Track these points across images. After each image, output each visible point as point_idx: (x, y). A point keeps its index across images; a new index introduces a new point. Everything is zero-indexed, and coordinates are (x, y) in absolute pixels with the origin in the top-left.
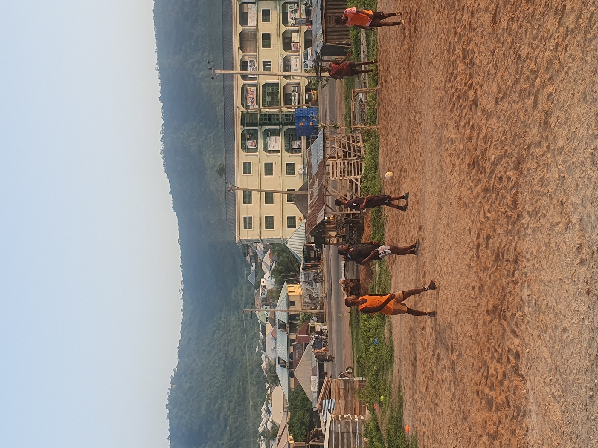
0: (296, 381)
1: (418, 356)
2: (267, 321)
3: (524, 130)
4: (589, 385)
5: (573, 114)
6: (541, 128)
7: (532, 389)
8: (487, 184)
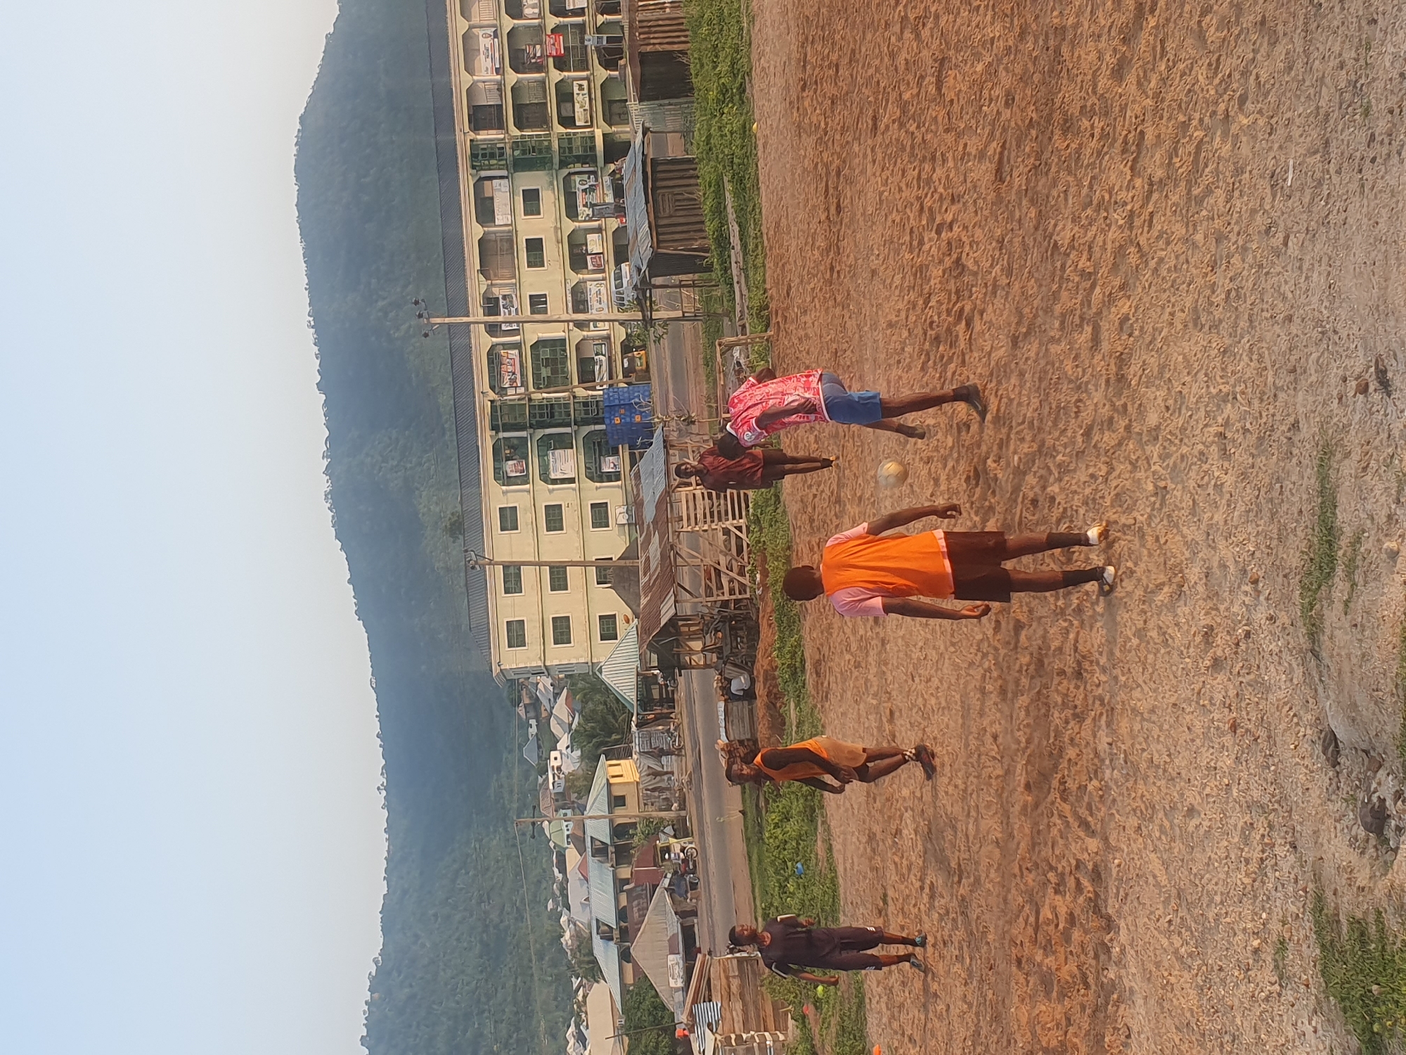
0: (636, 968)
1: (890, 893)
2: (568, 843)
3: (1076, 398)
4: (1249, 925)
5: (1175, 355)
6: (1111, 389)
7: (1131, 945)
8: (1008, 517)
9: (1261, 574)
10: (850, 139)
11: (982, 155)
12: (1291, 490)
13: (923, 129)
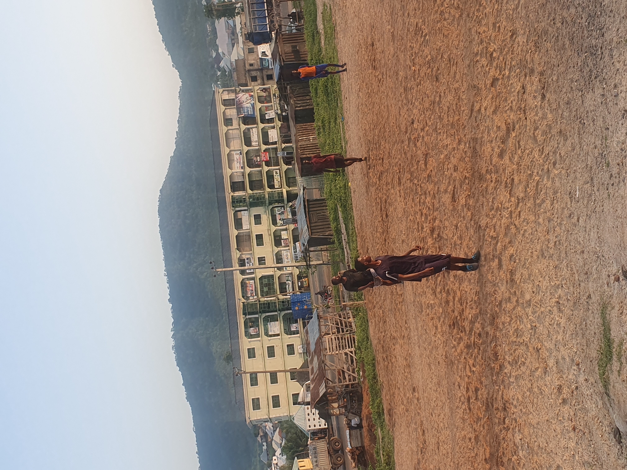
3: (494, 289)
5: (535, 270)
6: (508, 285)
8: (468, 341)
9: (580, 361)
10: (390, 188)
11: (446, 191)
12: (590, 324)
13: (420, 182)
